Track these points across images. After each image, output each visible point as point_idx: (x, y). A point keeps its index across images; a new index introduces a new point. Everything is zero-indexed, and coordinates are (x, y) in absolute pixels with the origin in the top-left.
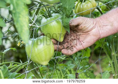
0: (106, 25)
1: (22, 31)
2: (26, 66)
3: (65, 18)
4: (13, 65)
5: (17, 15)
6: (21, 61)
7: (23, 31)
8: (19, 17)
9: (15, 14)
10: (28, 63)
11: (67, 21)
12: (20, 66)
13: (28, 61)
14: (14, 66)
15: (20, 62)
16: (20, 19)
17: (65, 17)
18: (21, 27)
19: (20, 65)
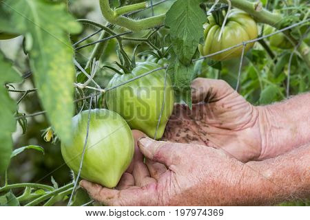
0: (280, 128)
1: (54, 108)
2: (69, 195)
3: (180, 67)
4: (33, 191)
5: (44, 63)
6: (53, 181)
7: (59, 107)
8: (49, 68)
9: (36, 60)
10: (73, 186)
11: (185, 75)
12: (52, 194)
13: (74, 182)
14: (34, 194)
15: (52, 185)
16: (51, 73)
17: (178, 64)
18: (54, 94)
19: (51, 192)
